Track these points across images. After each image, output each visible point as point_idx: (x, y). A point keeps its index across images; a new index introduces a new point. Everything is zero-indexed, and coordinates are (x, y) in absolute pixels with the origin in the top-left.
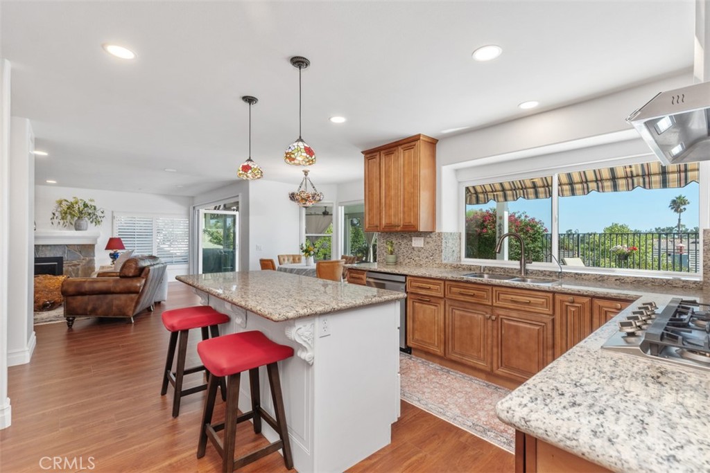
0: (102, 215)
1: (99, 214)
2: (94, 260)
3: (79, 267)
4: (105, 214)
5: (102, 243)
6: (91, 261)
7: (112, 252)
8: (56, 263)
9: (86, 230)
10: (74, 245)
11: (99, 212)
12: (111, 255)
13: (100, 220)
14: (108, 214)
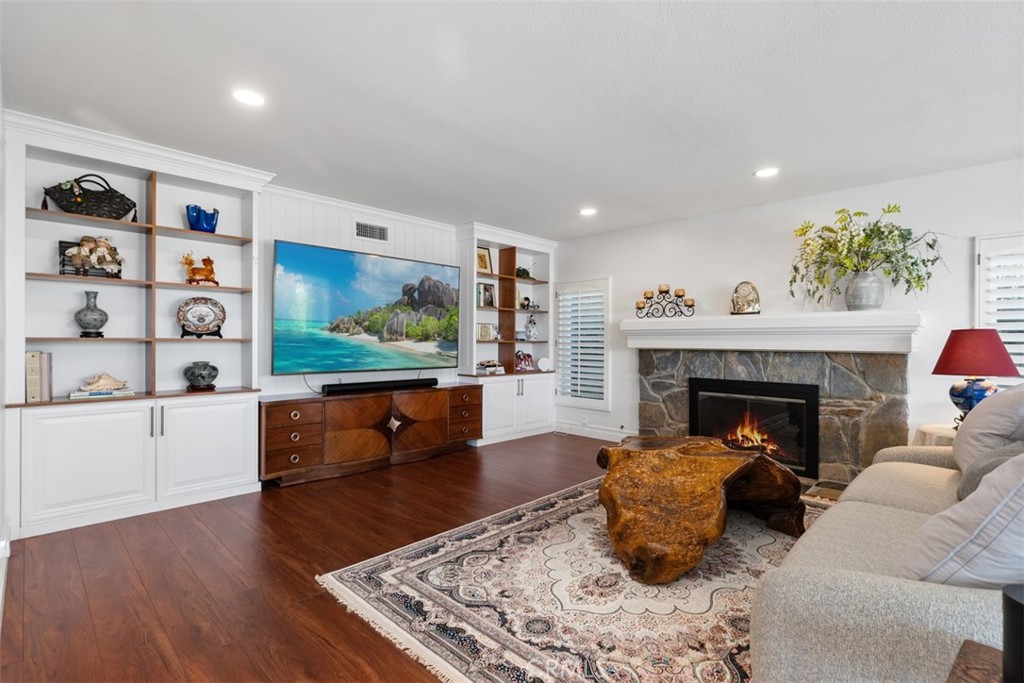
0: (931, 255)
1: (918, 251)
2: (902, 403)
3: (861, 419)
4: (941, 249)
5: (926, 348)
6: (896, 407)
7: (960, 381)
8: (803, 401)
9: (877, 306)
10: (847, 354)
11: (922, 245)
12: (955, 393)
13: (923, 271)
14: (953, 252)
